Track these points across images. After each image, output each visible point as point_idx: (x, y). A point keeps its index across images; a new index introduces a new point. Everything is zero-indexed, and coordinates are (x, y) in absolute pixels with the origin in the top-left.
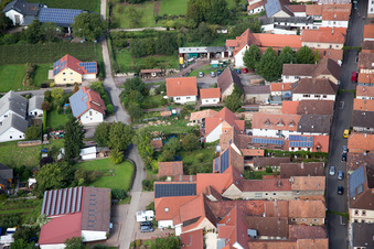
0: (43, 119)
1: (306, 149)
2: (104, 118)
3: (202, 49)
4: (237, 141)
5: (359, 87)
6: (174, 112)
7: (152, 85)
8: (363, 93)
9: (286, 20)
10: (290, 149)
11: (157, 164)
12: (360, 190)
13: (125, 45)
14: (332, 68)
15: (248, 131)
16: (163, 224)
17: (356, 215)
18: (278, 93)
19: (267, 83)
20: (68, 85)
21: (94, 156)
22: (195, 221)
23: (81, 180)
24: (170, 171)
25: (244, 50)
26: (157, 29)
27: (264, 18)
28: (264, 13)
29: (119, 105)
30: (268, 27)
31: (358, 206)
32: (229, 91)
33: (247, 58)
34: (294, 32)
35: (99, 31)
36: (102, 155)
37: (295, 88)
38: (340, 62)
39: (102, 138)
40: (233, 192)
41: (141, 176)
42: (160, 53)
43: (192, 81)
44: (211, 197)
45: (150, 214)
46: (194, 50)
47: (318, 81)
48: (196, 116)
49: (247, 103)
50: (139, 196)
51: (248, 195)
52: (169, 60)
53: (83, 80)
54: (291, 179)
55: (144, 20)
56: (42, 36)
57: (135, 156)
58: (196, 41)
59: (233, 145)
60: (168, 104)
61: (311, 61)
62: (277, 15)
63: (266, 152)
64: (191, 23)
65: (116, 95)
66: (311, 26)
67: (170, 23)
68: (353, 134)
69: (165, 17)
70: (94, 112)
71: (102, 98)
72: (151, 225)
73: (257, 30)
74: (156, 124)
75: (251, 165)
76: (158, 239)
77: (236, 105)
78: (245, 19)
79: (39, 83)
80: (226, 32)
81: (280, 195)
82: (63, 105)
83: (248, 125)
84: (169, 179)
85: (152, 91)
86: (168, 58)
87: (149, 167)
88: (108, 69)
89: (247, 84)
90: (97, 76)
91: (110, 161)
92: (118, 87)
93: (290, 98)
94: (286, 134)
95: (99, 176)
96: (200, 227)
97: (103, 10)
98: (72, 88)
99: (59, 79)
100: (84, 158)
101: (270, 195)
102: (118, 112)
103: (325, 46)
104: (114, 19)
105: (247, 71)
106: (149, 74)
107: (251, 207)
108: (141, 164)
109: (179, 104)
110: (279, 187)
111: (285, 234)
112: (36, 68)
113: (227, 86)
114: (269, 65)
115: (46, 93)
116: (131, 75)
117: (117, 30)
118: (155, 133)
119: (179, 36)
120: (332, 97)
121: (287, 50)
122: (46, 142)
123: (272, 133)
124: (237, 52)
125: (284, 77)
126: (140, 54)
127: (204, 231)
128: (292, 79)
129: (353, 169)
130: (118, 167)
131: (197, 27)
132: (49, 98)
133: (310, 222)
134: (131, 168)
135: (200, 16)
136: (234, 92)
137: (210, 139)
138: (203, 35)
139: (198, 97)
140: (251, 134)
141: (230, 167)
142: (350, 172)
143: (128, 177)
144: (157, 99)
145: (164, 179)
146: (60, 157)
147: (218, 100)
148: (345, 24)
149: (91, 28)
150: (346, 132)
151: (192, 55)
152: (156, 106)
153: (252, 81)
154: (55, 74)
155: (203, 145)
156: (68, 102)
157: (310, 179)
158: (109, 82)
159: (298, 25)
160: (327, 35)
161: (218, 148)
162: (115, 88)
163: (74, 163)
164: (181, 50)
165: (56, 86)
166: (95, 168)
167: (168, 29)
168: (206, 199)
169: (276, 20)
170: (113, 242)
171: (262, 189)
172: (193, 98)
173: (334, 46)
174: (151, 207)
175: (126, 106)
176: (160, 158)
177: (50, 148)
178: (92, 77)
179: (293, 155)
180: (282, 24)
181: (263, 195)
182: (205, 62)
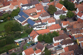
3: (22, 40)
25: (37, 37)
37: (62, 44)
52: (13, 45)
58: (16, 38)
67: (3, 34)
103: (56, 30)
106: (12, 51)
116: (5, 53)
120: (73, 44)
124: (34, 38)
128: (57, 42)
147: (41, 53)
151: (20, 42)
159: (42, 26)
164: (16, 41)
173: (59, 30)
180: (38, 27)
182: (24, 43)
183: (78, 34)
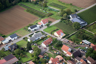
20: (56, 36)
26: (92, 33)
53: (60, 36)
100: (30, 52)
117: (85, 29)
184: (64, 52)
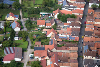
0: (4, 29)
1: (73, 40)
2: (21, 30)
3: (46, 13)
4: (55, 37)
5: (87, 25)
6: (39, 29)
7: (33, 22)
8: (87, 27)
9: (68, 7)
10: (69, 40)
11: (35, 42)
12: (87, 51)
13: (26, 11)
14: (80, 20)
15: (58, 35)
16: (36, 57)
17: (85, 57)
18: (66, 26)
19: (63, 23)
20: (11, 21)
21: (18, 39)
22: (44, 57)
23: (14, 45)
24: (38, 44)
25: (57, 14)
26: (34, 7)
27: (62, 6)
28: (62, 5)
29: (24, 26)
30: (63, 9)
31: (86, 55)
32: (53, 24)
33: (58, 16)
34: (70, 10)
35: (19, 7)
36: (20, 39)
37: (70, 24)
38: (82, 19)
39: (20, 35)
40: (54, 50)
41: (30, 45)
42: (35, 14)
43: (44, 21)
44: (49, 51)
45: (32, 55)
46: (44, 13)
47: (76, 23)
48: (45, 30)
49: (58, 28)
50: (29, 50)
51: (58, 51)
52: (38, 15)
53: (15, 19)
54: (69, 47)
55: (31, 5)
56: (4, 7)
57: (28, 40)
58: (45, 11)
59: (54, 38)
60: (37, 27)
61: (75, 18)
62: (66, 6)
63: (63, 40)
64: (44, 6)
65: (23, 24)
66: (74, 9)
67: (38, 6)
68: (85, 37)
69: (36, 4)
70: (18, 28)
71: (20, 24)
72: (33, 58)
73: (61, 9)
74: (34, 32)
75: (59, 44)
76: (34, 61)
77: (55, 28)
78: (57, 6)
79: (3, 20)
80: (52, 9)
81: (66, 51)
82: (9, 26)
83: (58, 33)
84: (38, 46)
85: (33, 23)
86: (37, 15)
87: (32, 43)
88: (22, 17)
89: (58, 23)
90: (19, 18)
91: (22, 41)
92: (24, 22)
93: (69, 27)
94: (68, 36)
95: (19, 44)
96: (46, 59)
97: (20, 2)
98: (12, 21)
99: (8, 19)
100: (15, 39)
101: (64, 51)
102: (24, 28)
103: (78, 14)
104: (23, 4)
105: (58, 19)
106: (32, 19)
107: (59, 54)
108: (30, 42)
109: (40, 27)
110: (66, 49)
111: (67, 61)
112: (2, 15)
113: (53, 23)
114: (64, 18)
115: (5, 22)
116: (28, 19)
117: (24, 7)
118: (34, 34)
119: (40, 9)
120: (80, 27)
121: (69, 15)
122: (5, 35)
123: (64, 36)
124: (55, 14)
125: (67, 22)
126: (30, 13)
127: (47, 60)
128: (69, 22)
129: (85, 46)
130: (24, 42)
131: (45, 7)
132: (6, 23)
133: (74, 58)
134: (27, 43)
135: (46, 5)
136: (55, 24)
137: (48, 36)
138: (46, 10)
139: (45, 25)
140: (59, 35)
141: (54, 44)
142: (84, 46)
143: (27, 45)
144: (34, 25)
145: (36, 46)
146: (9, 39)
147: (50, 26)
148: (83, 9)
149: (17, 6)
150: (83, 36)
151: (44, 14)
152: (34, 27)
153: (59, 22)
154: (7, 17)
155: (46, 38)
156: (11, 25)
157: (74, 48)
158: (22, 20)
159: (71, 8)
160: (79, 11)
161: (50, 39)
162: (23, 22)
163: (12, 41)
164: (41, 13)
165: (7, 20)
166: (18, 42)
167: (37, 7)
168: (47, 52)
169: (65, 7)
170: (23, 61)
171: (62, 50)
172: (44, 26)
173: (80, 14)
174: (33, 53)
175: (26, 27)
176: (35, 40)
177: (6, 37)
178: (17, 19)
179: (69, 41)
180: (67, 8)
181: (62, 51)
182: (47, 17)
183: (92, 22)
184: (41, 26)
